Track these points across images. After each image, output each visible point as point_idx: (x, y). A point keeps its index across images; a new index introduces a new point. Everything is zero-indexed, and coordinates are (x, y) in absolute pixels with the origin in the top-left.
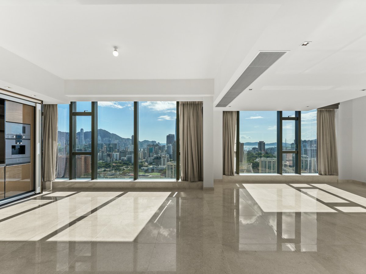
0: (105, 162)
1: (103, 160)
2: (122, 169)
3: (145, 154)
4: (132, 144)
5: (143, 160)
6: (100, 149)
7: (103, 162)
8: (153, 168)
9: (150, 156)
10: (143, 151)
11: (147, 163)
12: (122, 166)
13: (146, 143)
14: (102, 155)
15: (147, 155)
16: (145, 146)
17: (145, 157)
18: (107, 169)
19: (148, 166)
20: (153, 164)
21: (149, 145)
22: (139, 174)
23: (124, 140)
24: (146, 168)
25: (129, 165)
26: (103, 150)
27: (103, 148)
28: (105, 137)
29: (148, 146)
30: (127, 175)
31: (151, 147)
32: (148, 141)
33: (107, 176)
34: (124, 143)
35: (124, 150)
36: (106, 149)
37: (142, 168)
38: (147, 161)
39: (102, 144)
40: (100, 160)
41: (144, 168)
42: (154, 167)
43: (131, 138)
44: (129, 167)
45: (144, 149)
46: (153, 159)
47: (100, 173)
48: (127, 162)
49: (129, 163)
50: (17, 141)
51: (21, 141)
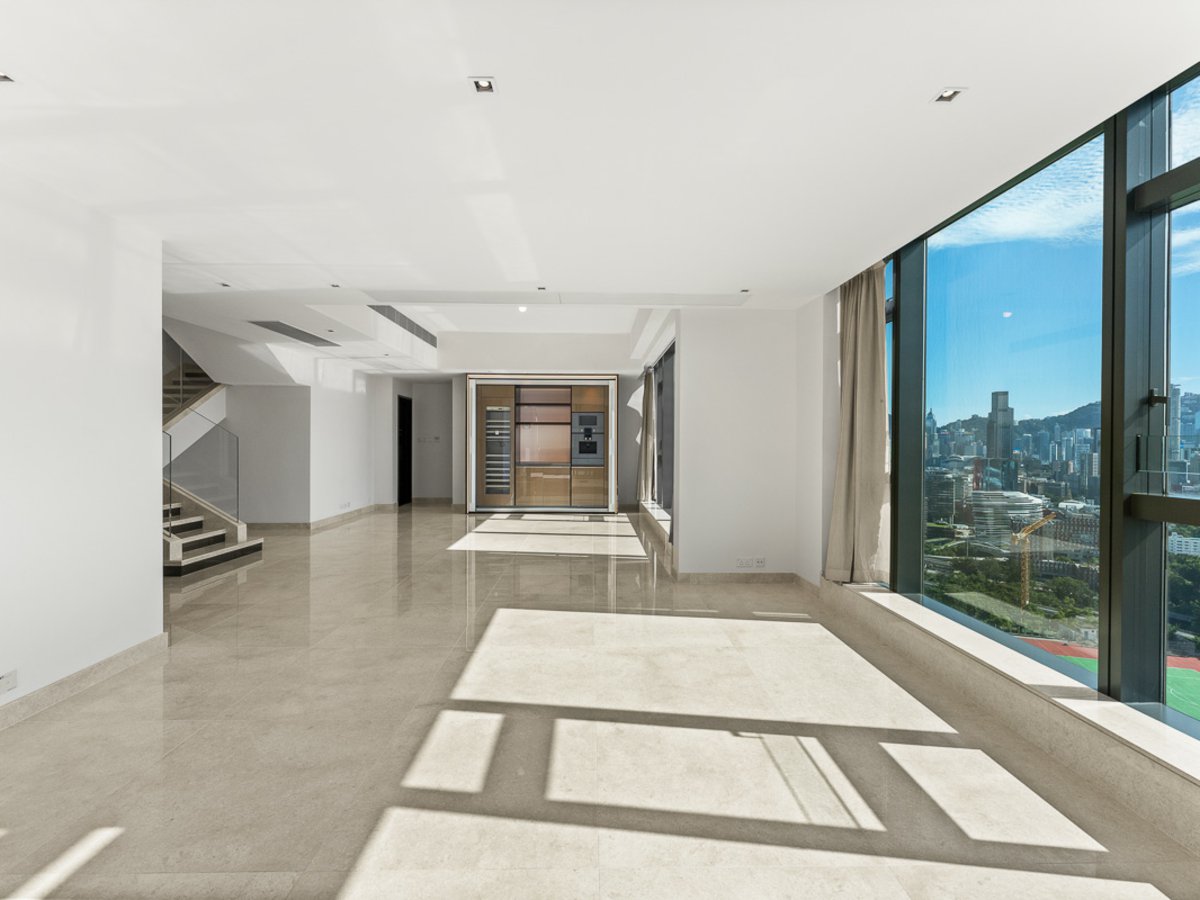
50: (586, 436)
51: (590, 436)
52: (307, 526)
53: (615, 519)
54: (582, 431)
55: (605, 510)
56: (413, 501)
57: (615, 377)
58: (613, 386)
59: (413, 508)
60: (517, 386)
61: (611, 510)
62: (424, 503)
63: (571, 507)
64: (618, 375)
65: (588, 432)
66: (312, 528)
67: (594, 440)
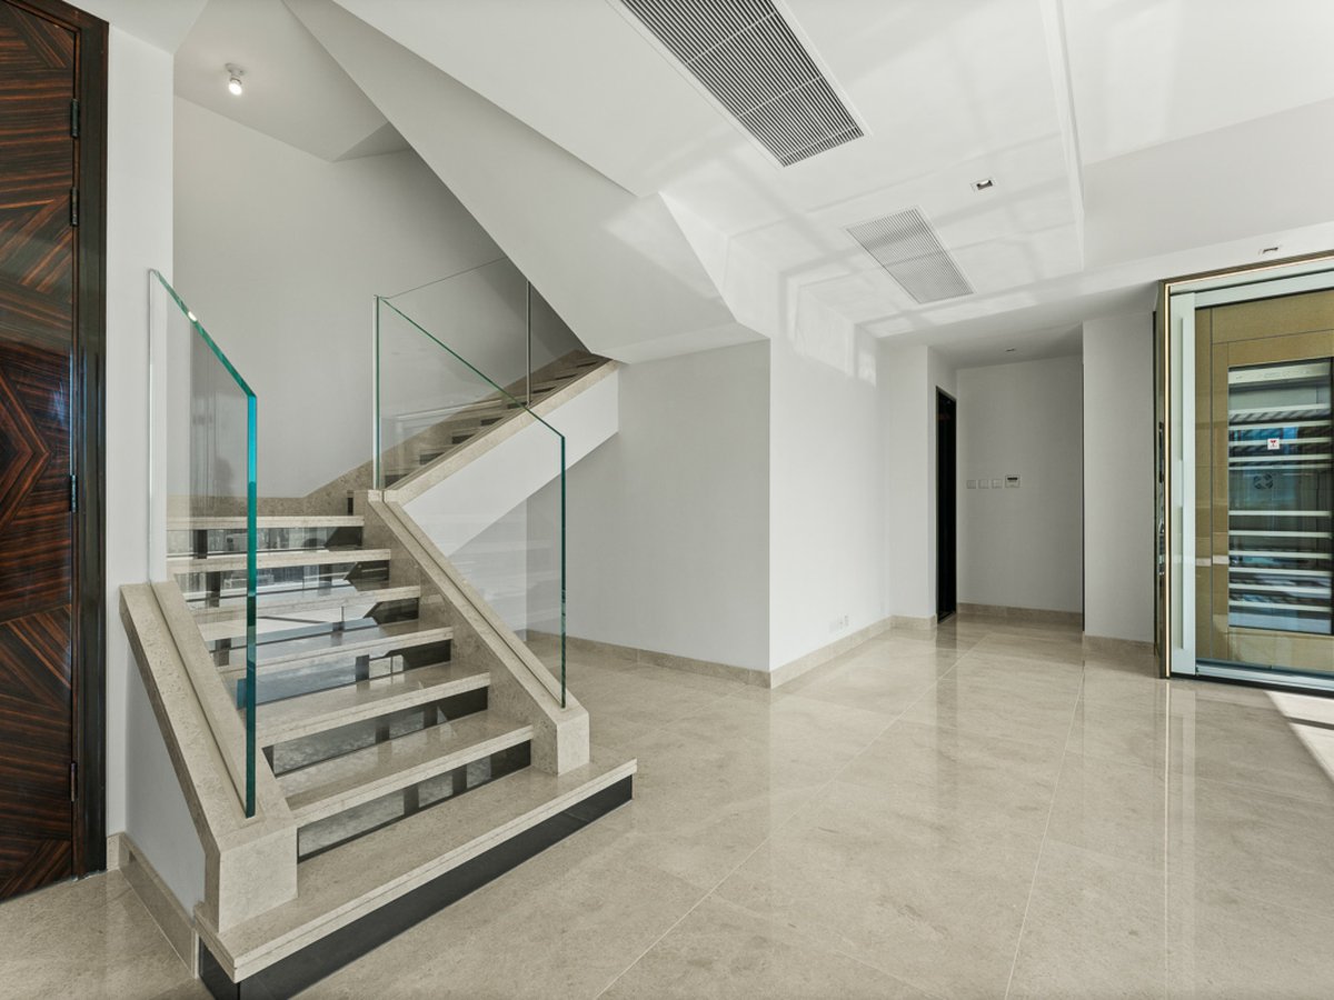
52: (763, 679)
56: (959, 610)
59: (959, 624)
62: (987, 615)
66: (774, 684)
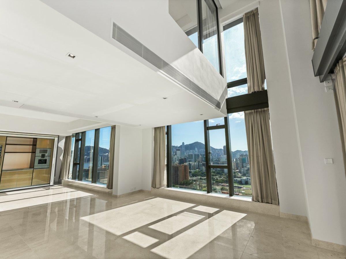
0: (201, 171)
1: (199, 169)
2: (215, 178)
3: (238, 164)
4: (225, 154)
5: (236, 171)
6: (197, 159)
7: (199, 171)
8: (246, 180)
9: (243, 167)
10: (235, 161)
11: (241, 173)
12: (216, 176)
13: (239, 153)
14: (198, 164)
15: (240, 165)
16: (238, 156)
17: (238, 167)
18: (202, 178)
19: (241, 177)
20: (247, 175)
21: (242, 155)
22: (234, 186)
23: (217, 151)
24: (239, 179)
25: (222, 175)
26: (199, 160)
27: (199, 158)
28: (201, 149)
29: (240, 156)
30: (220, 185)
31: (244, 157)
32: (240, 151)
33: (202, 184)
34: (217, 153)
35: (217, 160)
36: (201, 159)
37: (235, 179)
38: (240, 172)
39: (198, 154)
40: (197, 169)
41: (237, 179)
42: (248, 179)
43: (223, 149)
44: (222, 177)
45: (237, 160)
46: (246, 170)
47: (197, 180)
48: (220, 172)
49: (222, 173)
50: (42, 157)
51: (44, 157)
53: (53, 187)
54: (40, 155)
55: (49, 185)
57: (57, 136)
58: (56, 139)
60: (7, 137)
61: (51, 184)
63: (32, 186)
64: (59, 136)
65: (43, 156)
67: (45, 159)
